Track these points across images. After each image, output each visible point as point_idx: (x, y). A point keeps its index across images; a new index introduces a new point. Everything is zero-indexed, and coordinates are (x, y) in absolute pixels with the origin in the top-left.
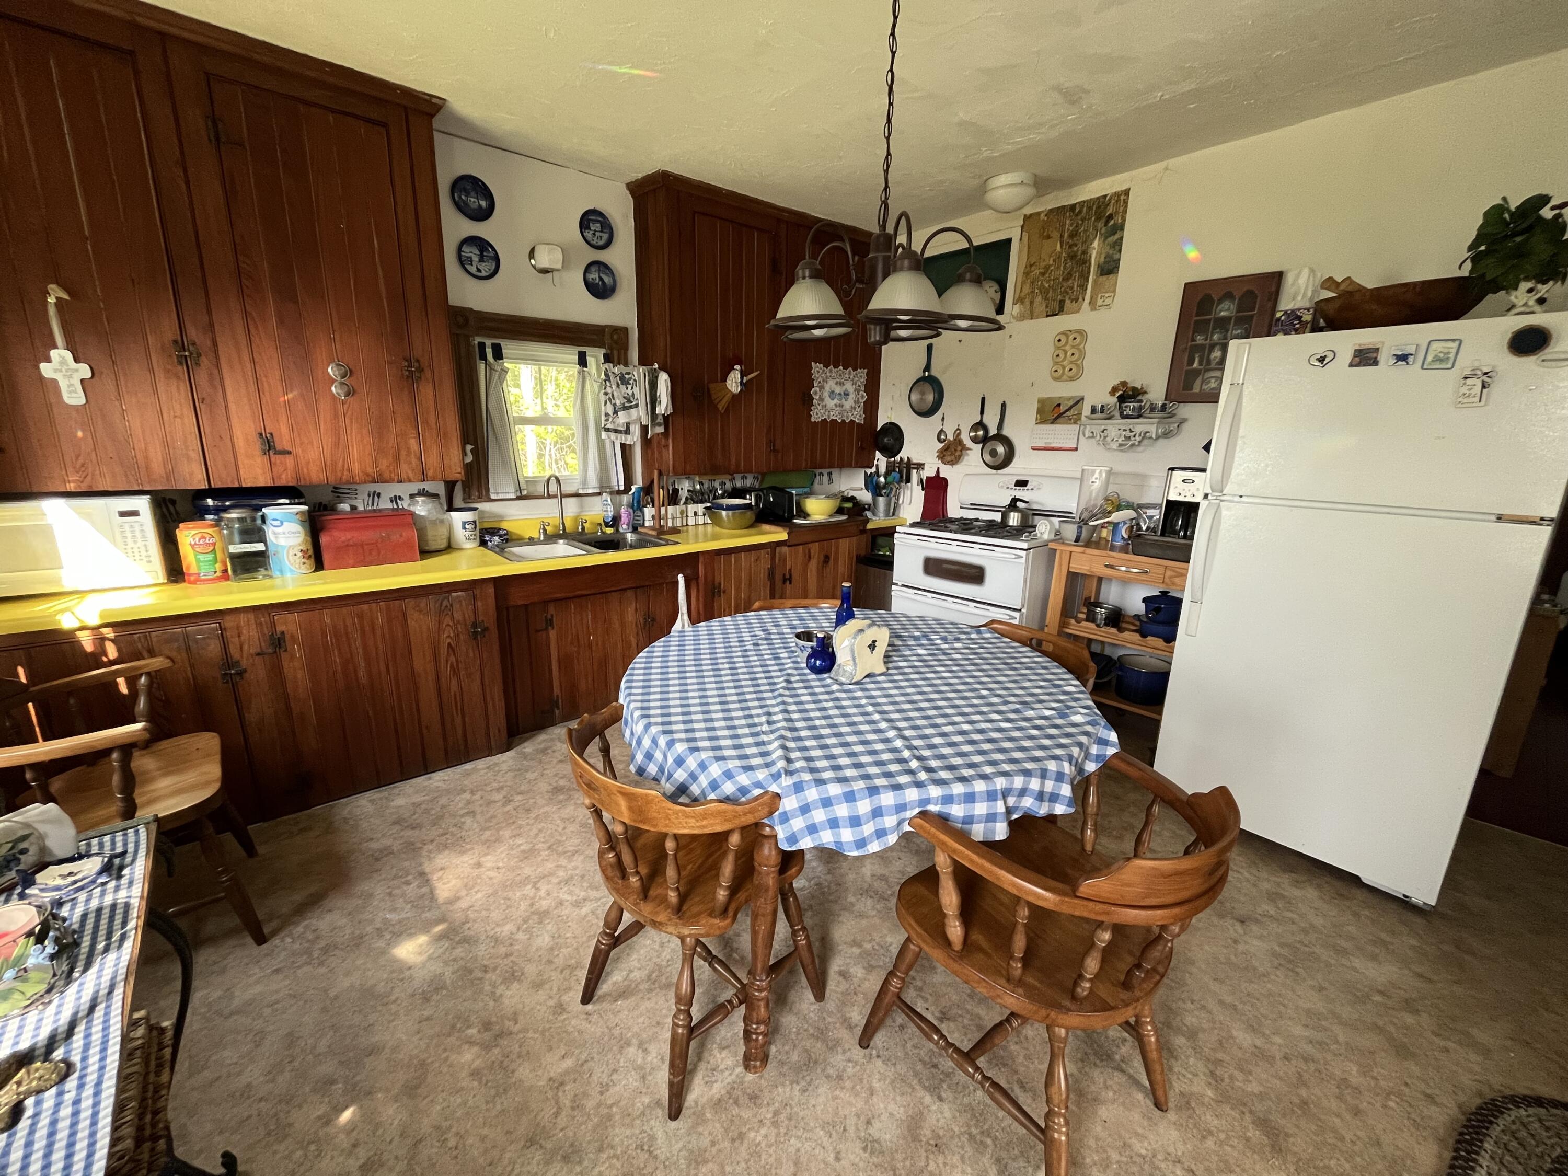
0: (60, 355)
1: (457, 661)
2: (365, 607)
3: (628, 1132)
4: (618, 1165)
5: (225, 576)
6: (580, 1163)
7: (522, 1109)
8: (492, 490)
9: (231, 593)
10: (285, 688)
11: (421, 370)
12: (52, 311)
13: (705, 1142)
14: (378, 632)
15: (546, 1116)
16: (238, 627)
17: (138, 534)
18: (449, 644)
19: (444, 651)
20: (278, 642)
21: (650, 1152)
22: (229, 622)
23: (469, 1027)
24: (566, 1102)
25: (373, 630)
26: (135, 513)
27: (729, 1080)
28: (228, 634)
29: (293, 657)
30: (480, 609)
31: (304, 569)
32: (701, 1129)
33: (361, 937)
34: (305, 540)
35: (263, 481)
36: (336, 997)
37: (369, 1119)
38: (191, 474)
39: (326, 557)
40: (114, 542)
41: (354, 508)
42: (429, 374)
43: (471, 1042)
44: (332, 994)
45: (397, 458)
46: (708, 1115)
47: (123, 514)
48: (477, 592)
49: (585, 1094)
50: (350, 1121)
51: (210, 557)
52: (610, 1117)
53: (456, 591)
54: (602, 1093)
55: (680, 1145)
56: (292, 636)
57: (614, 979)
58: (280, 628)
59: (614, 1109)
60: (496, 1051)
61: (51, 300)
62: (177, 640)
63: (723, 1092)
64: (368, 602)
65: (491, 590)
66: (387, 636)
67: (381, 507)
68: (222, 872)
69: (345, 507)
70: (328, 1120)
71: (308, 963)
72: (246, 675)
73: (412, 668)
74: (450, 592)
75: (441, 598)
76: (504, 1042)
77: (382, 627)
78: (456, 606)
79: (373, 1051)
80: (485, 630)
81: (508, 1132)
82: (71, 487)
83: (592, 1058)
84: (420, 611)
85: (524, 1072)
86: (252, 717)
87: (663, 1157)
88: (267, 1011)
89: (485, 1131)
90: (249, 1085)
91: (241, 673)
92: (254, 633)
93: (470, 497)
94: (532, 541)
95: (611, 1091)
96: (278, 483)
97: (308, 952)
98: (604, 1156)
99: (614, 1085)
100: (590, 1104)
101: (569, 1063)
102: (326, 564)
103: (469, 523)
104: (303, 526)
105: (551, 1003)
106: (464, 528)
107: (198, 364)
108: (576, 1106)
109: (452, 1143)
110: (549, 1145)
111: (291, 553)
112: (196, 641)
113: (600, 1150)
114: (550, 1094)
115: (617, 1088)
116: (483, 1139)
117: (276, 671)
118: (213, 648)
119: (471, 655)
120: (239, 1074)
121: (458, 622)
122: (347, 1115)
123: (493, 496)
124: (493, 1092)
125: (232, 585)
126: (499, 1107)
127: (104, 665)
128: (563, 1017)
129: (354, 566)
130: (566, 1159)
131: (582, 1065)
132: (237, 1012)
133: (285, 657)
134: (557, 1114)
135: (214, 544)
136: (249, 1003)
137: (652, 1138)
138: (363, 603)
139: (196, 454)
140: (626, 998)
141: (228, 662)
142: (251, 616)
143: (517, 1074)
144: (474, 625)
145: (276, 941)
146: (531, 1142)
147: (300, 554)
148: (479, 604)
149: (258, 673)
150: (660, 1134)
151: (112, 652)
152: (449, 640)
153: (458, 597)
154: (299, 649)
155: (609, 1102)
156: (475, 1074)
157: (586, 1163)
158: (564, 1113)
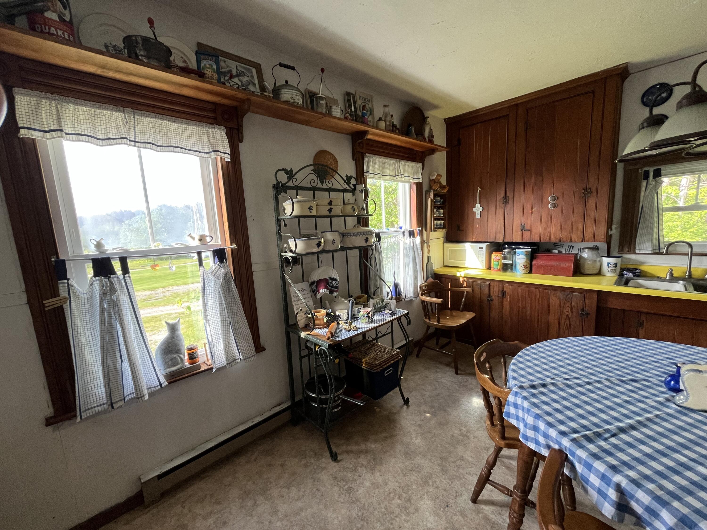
0: (478, 205)
1: (570, 324)
2: (534, 289)
3: (459, 487)
4: (448, 486)
5: (499, 270)
6: (443, 474)
7: (450, 452)
8: (637, 248)
9: (500, 275)
10: (502, 310)
11: (591, 193)
12: (478, 193)
13: (470, 516)
14: (537, 301)
15: (451, 459)
16: (494, 286)
17: (482, 254)
18: (567, 315)
19: (564, 318)
20: (504, 294)
21: (456, 496)
22: (492, 283)
23: (465, 428)
24: (458, 463)
25: (535, 299)
26: (482, 248)
27: (500, 522)
28: (491, 287)
29: (507, 300)
30: (587, 303)
31: (523, 272)
32: (474, 513)
33: (473, 389)
34: (526, 262)
35: (519, 240)
36: (453, 396)
37: (429, 419)
38: (500, 237)
39: (534, 269)
40: (477, 256)
41: (560, 252)
42: (595, 194)
43: (460, 430)
44: (454, 394)
45: (571, 232)
46: (480, 515)
47: (480, 248)
48: (587, 295)
49: (464, 468)
50: (427, 416)
51: (497, 263)
52: (460, 479)
53: (575, 292)
54: (467, 473)
55: (464, 506)
56: (508, 293)
57: (512, 462)
58: (505, 289)
59: (464, 479)
60: (462, 438)
61: (479, 191)
62: (478, 285)
63: (493, 520)
64: (535, 288)
65: (595, 296)
66: (540, 302)
67: (573, 252)
68: (454, 348)
69: (556, 251)
70: (425, 412)
71: (458, 385)
72: (493, 302)
73: (548, 320)
74: (572, 292)
75: (567, 293)
76: (465, 438)
77: (539, 299)
78: (574, 299)
79: (444, 410)
80: (588, 314)
81: (442, 452)
82: (473, 240)
83: (476, 466)
84: (556, 297)
85: (460, 448)
86: (492, 315)
87: (457, 501)
88: (442, 386)
89: (439, 446)
90: (425, 395)
91: (492, 300)
92: (497, 289)
93: (622, 251)
94: (659, 279)
95: (469, 476)
96: (524, 241)
97: (461, 383)
98: (448, 481)
99: (472, 476)
100: (461, 471)
101: (470, 459)
102: (533, 272)
103: (612, 264)
104: (526, 257)
105: (487, 445)
106: (608, 266)
107: (508, 203)
108: (458, 467)
109: (433, 439)
110: (444, 464)
111: (520, 265)
112: (483, 287)
113: (450, 479)
114: (457, 458)
115: (471, 478)
116: (437, 446)
117: (501, 303)
118: (486, 291)
119: (578, 323)
120: (426, 392)
121: (574, 306)
122: (428, 415)
123: (637, 252)
124: (450, 442)
125: (501, 273)
126: (447, 446)
127: (463, 287)
128: (484, 451)
129: (543, 274)
130: (442, 470)
131: (472, 463)
132: (438, 382)
133: (504, 299)
134: (453, 462)
135: (499, 259)
136: (441, 382)
137: (461, 495)
138: (534, 288)
139: (502, 231)
140: (507, 469)
141: (489, 296)
142: (498, 283)
143: (458, 446)
144: (583, 310)
145: (459, 376)
146: (442, 458)
147: (523, 266)
148: (587, 301)
149: (496, 302)
150: (464, 498)
151: (465, 285)
152: (567, 313)
153: (575, 295)
154: (509, 298)
155: (466, 477)
156: (453, 436)
157: (443, 476)
158: (455, 464)
